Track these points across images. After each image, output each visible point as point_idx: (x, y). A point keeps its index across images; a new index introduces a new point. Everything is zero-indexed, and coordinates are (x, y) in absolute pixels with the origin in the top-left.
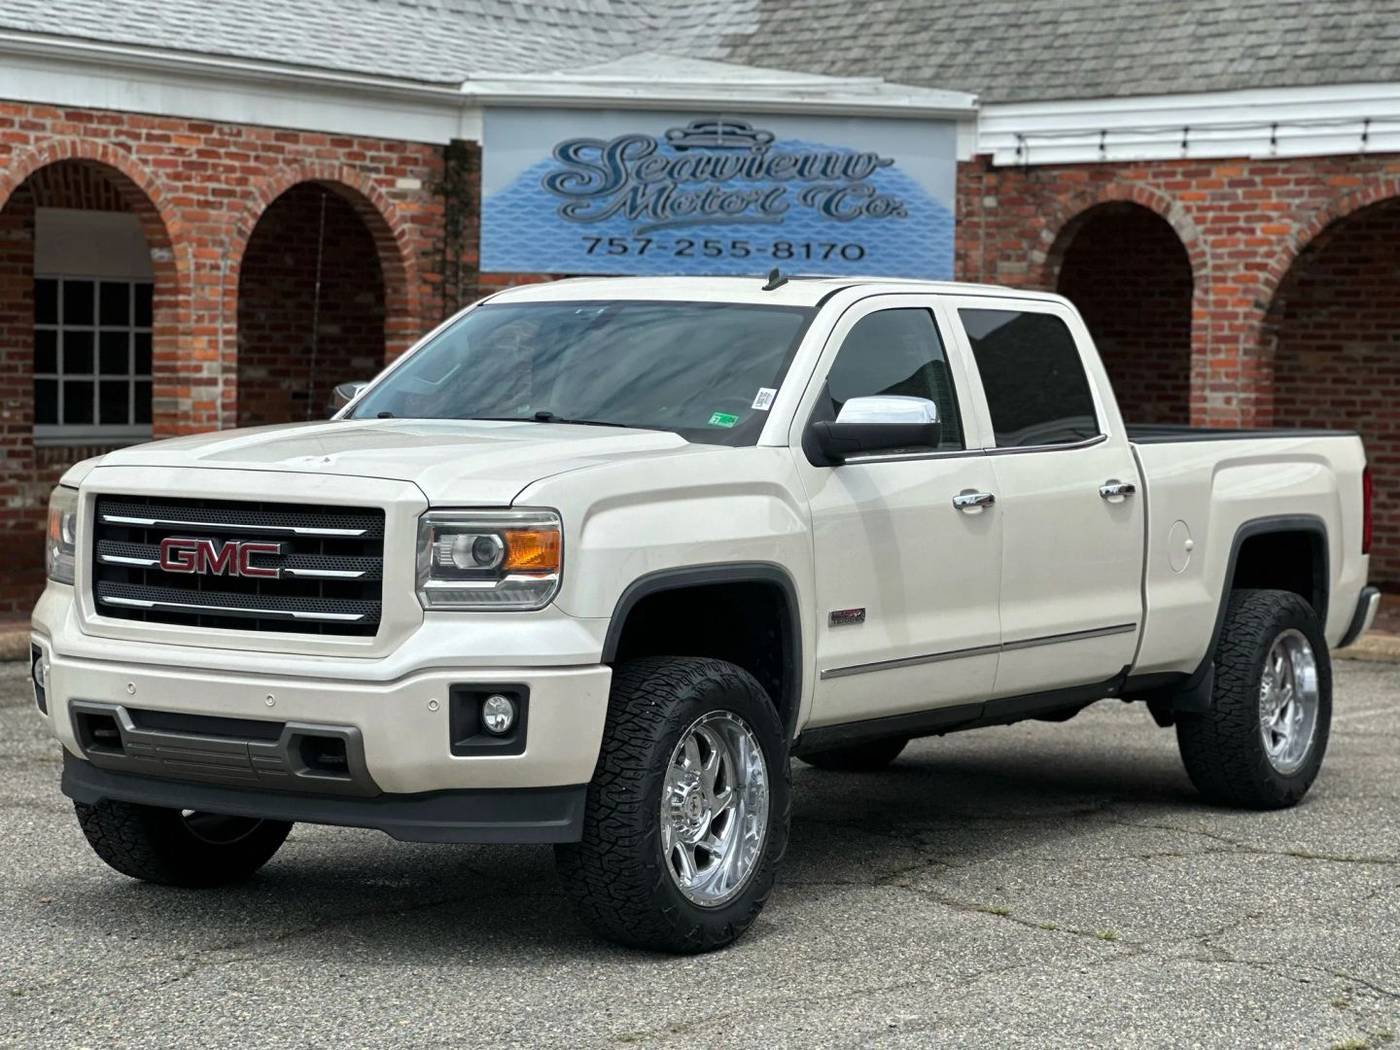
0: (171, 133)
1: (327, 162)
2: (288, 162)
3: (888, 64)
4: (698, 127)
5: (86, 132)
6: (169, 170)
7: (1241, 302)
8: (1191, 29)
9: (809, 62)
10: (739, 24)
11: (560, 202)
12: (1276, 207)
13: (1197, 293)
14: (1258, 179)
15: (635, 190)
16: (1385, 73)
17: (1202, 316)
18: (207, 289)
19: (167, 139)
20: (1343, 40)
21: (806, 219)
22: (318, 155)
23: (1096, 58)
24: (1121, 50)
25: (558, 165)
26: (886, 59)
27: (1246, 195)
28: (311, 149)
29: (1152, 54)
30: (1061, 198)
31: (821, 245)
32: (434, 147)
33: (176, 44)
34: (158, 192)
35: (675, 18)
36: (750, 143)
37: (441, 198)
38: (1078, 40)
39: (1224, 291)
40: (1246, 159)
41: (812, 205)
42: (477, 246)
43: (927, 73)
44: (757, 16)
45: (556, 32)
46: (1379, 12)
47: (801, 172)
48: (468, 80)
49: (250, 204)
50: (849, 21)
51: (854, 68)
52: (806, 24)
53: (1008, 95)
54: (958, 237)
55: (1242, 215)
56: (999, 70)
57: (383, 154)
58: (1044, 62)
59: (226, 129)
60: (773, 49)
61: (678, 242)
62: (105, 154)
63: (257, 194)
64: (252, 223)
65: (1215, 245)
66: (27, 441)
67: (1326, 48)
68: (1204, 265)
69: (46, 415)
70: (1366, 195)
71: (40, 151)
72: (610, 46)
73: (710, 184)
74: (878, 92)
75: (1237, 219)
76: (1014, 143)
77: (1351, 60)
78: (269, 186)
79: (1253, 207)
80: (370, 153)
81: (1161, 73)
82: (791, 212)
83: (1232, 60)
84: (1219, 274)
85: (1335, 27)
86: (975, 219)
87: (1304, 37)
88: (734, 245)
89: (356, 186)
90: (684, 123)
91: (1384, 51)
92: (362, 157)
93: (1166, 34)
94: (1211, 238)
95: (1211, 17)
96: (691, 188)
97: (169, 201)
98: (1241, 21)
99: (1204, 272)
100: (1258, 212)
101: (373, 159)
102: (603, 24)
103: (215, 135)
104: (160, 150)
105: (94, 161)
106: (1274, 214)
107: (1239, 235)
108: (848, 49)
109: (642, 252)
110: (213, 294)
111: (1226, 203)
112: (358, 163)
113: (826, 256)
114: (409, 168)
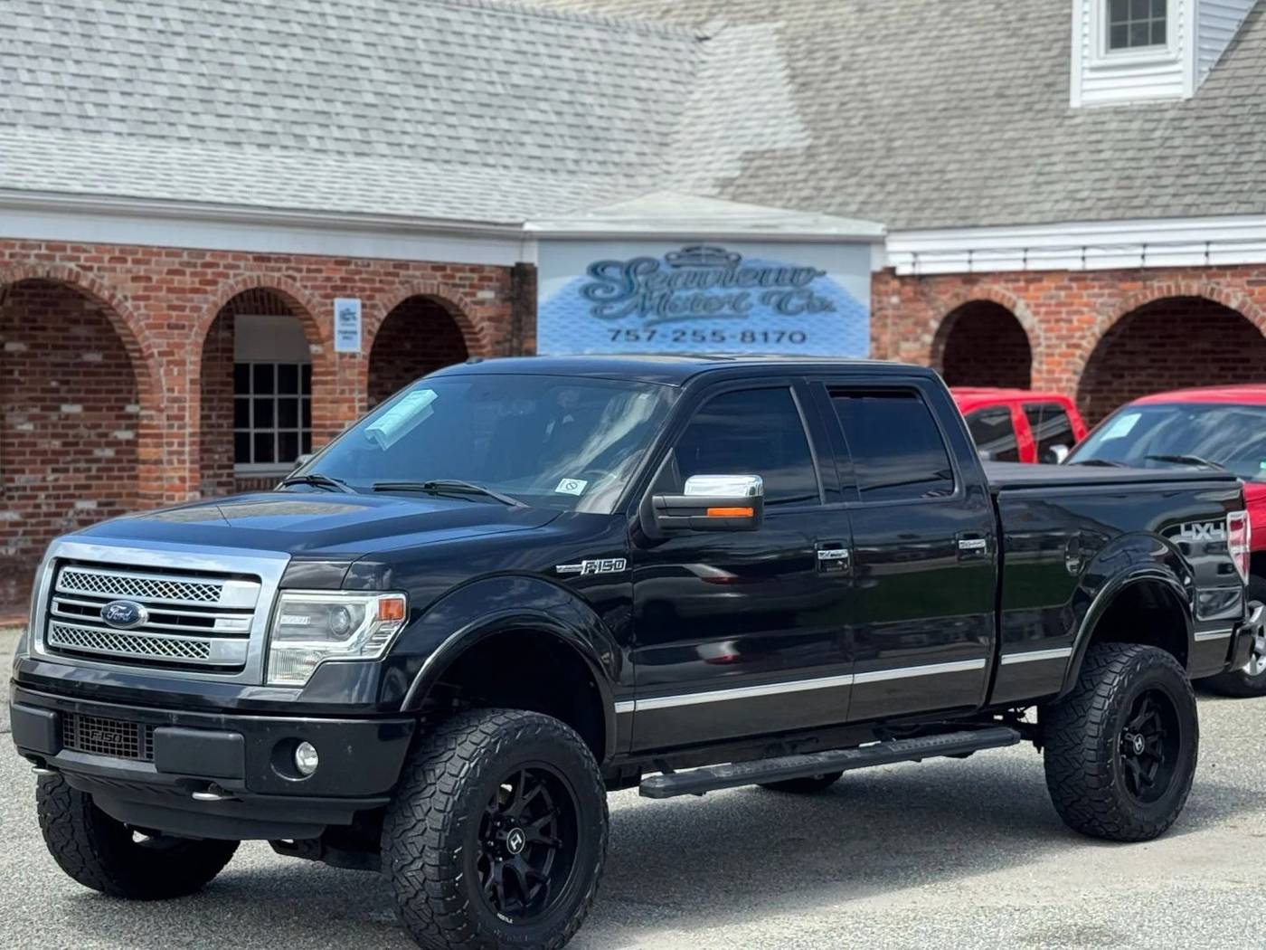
0: (323, 267)
1: (429, 282)
2: (402, 283)
3: (827, 201)
4: (688, 250)
5: (267, 269)
6: (322, 292)
7: (1064, 371)
8: (1032, 178)
9: (774, 199)
10: (727, 170)
11: (591, 305)
12: (1086, 305)
13: (1035, 364)
14: (1074, 285)
15: (644, 296)
16: (1157, 212)
17: (1038, 380)
18: (348, 371)
19: (319, 271)
20: (1130, 188)
21: (764, 315)
22: (423, 277)
23: (968, 198)
24: (986, 192)
25: (589, 280)
26: (827, 197)
27: (1067, 296)
28: (418, 273)
29: (1006, 196)
30: (945, 297)
31: (775, 332)
32: (504, 268)
33: (326, 207)
34: (314, 307)
35: (685, 165)
36: (725, 261)
37: (509, 304)
38: (957, 184)
39: (1052, 363)
40: (1065, 271)
41: (768, 304)
42: (534, 337)
43: (853, 208)
44: (740, 164)
45: (596, 179)
46: (1158, 167)
47: (761, 282)
48: (528, 220)
49: (376, 313)
50: (805, 168)
51: (804, 204)
52: (775, 170)
53: (908, 224)
54: (872, 325)
55: (1064, 309)
56: (903, 205)
57: (468, 275)
58: (933, 200)
59: (360, 262)
60: (749, 189)
61: (675, 332)
62: (279, 283)
63: (380, 305)
64: (377, 325)
65: (1047, 330)
66: (230, 475)
67: (1121, 193)
68: (1039, 345)
69: (242, 456)
70: (1145, 296)
71: (237, 283)
72: (636, 187)
73: (696, 291)
74: (816, 223)
75: (1060, 313)
76: (910, 258)
77: (1136, 202)
78: (389, 300)
79: (1072, 304)
80: (459, 275)
81: (1011, 210)
82: (754, 310)
83: (1057, 201)
84: (1049, 351)
85: (1128, 178)
86: (885, 312)
87: (1108, 185)
88: (714, 334)
89: (449, 297)
90: (678, 248)
91: (1156, 196)
92: (452, 277)
93: (1016, 181)
94: (1044, 326)
95: (1047, 169)
96: (684, 294)
97: (320, 313)
98: (1066, 172)
99: (1039, 349)
100: (1075, 308)
101: (461, 278)
102: (631, 171)
103: (352, 267)
104: (315, 279)
105: (271, 288)
106: (1085, 309)
107: (1062, 324)
108: (801, 189)
109: (649, 339)
110: (352, 375)
111: (1053, 302)
112: (450, 281)
113: (779, 340)
114: (486, 283)
